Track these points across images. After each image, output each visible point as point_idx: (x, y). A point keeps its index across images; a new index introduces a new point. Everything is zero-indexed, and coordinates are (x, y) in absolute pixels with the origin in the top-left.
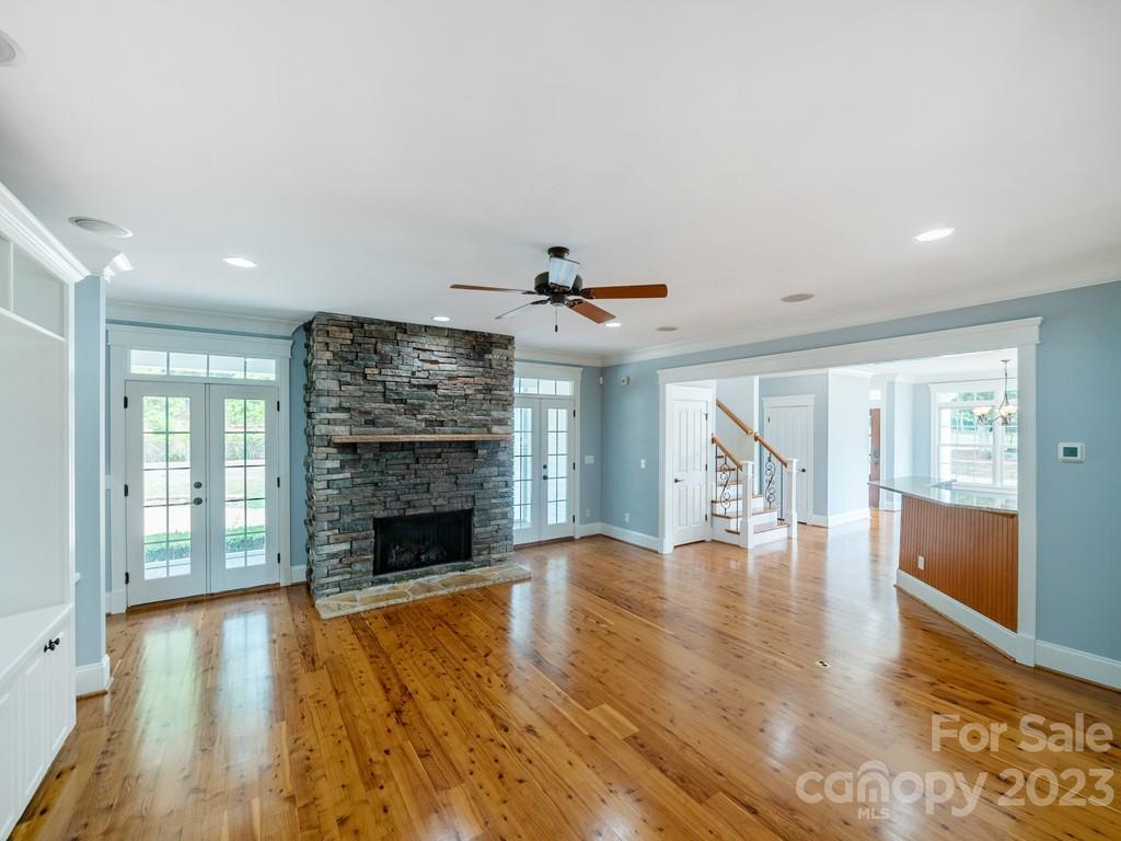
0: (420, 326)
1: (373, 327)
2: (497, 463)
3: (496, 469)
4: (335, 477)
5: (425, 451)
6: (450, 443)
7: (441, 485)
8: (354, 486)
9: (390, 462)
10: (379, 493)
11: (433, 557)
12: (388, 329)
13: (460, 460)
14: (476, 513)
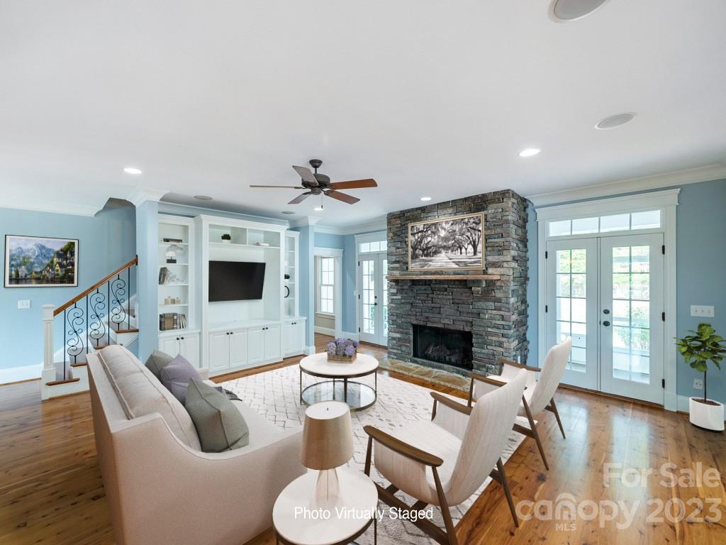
0: (434, 205)
1: (408, 214)
2: (493, 298)
3: (493, 304)
4: (395, 297)
5: (437, 286)
6: (455, 281)
7: (448, 310)
8: (402, 303)
9: (418, 292)
10: (413, 309)
11: (453, 360)
12: (416, 213)
13: (461, 294)
14: (474, 336)
